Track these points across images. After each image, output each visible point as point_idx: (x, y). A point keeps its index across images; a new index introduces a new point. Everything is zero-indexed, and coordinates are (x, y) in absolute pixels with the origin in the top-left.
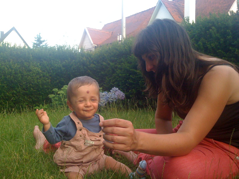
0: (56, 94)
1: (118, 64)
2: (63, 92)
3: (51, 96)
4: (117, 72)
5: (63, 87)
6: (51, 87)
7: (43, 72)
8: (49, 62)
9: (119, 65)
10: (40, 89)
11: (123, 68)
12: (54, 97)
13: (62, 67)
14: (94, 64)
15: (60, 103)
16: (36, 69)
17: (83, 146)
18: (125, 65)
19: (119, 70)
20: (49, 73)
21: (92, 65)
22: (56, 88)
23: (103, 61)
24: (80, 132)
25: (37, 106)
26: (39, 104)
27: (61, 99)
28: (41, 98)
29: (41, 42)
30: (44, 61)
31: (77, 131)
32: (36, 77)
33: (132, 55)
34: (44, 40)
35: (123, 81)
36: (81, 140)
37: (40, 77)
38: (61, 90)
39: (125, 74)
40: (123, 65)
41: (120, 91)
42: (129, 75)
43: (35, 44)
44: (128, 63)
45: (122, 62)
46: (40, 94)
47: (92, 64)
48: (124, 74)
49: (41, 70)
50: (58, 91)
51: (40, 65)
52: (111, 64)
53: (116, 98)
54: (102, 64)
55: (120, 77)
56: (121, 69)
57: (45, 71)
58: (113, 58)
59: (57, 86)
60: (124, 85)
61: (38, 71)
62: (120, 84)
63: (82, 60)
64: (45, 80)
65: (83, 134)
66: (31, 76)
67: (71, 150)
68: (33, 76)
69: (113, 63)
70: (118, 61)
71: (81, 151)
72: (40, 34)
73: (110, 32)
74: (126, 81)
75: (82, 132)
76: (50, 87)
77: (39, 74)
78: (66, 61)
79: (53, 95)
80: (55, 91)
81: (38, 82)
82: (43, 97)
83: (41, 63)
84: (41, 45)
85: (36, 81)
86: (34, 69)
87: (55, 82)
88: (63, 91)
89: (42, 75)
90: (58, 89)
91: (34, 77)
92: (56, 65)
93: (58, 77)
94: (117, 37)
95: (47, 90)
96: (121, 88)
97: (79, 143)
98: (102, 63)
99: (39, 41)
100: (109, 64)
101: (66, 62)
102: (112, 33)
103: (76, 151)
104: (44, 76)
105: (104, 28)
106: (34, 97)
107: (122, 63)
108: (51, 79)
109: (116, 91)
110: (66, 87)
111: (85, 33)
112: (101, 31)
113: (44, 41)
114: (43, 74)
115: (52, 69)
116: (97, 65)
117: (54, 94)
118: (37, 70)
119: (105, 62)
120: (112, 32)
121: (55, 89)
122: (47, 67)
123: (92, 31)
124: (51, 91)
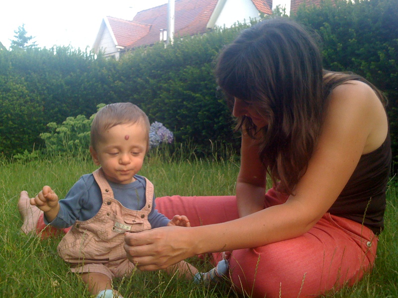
0: (53, 132)
1: (162, 81)
2: (66, 129)
3: (44, 136)
4: (161, 95)
5: (65, 120)
6: (44, 119)
7: (30, 93)
8: (41, 75)
9: (165, 83)
10: (24, 124)
11: (171, 89)
12: (49, 138)
13: (64, 84)
14: (121, 80)
15: (59, 147)
16: (19, 87)
17: (111, 232)
18: (176, 84)
19: (165, 92)
20: (40, 94)
21: (118, 83)
22: (54, 122)
23: (137, 76)
24: (108, 207)
25: (19, 153)
26: (22, 150)
27: (62, 142)
28: (27, 139)
29: (25, 40)
30: (33, 74)
31: (102, 206)
32: (19, 101)
33: (188, 67)
34: (31, 36)
35: (171, 112)
36: (109, 221)
37: (26, 102)
38: (62, 126)
39: (174, 100)
40: (172, 84)
41: (165, 128)
42: (182, 102)
43: (14, 42)
44: (181, 80)
45: (169, 78)
46: (24, 132)
47: (117, 81)
48: (172, 99)
49: (27, 90)
50: (57, 126)
51: (26, 81)
52: (152, 81)
53: (158, 141)
54: (135, 82)
55: (166, 104)
56: (168, 91)
57: (34, 92)
58: (155, 71)
59: (55, 118)
60: (172, 119)
61: (21, 92)
62: (166, 117)
63: (99, 73)
64: (34, 108)
65: (113, 212)
66: (9, 100)
67: (89, 238)
68: (13, 100)
69: (155, 80)
70: (163, 76)
71: (107, 241)
72: (23, 26)
73: (147, 25)
74: (176, 111)
75: (111, 208)
76: (42, 119)
77: (24, 96)
78: (72, 73)
79: (48, 135)
80: (51, 126)
81: (21, 111)
82: (29, 136)
83: (27, 78)
84: (26, 45)
85: (18, 109)
86: (14, 87)
87: (51, 111)
88: (66, 127)
89: (28, 98)
90: (57, 124)
91: (14, 102)
92: (54, 80)
93: (58, 102)
94: (159, 34)
95: (36, 124)
96: (168, 123)
97: (104, 227)
98: (134, 79)
99: (23, 37)
100: (147, 82)
101: (71, 76)
102: (150, 28)
103: (97, 239)
104: (32, 101)
105: (136, 18)
106: (13, 137)
107: (170, 81)
108: (44, 106)
109: (159, 128)
110: (71, 120)
111: (104, 26)
112: (132, 23)
113: (30, 38)
114: (30, 96)
115: (47, 88)
116: (126, 82)
117: (50, 132)
118: (20, 90)
119: (140, 77)
120: (151, 26)
121: (52, 123)
122: (38, 84)
123: (115, 23)
124: (45, 127)
